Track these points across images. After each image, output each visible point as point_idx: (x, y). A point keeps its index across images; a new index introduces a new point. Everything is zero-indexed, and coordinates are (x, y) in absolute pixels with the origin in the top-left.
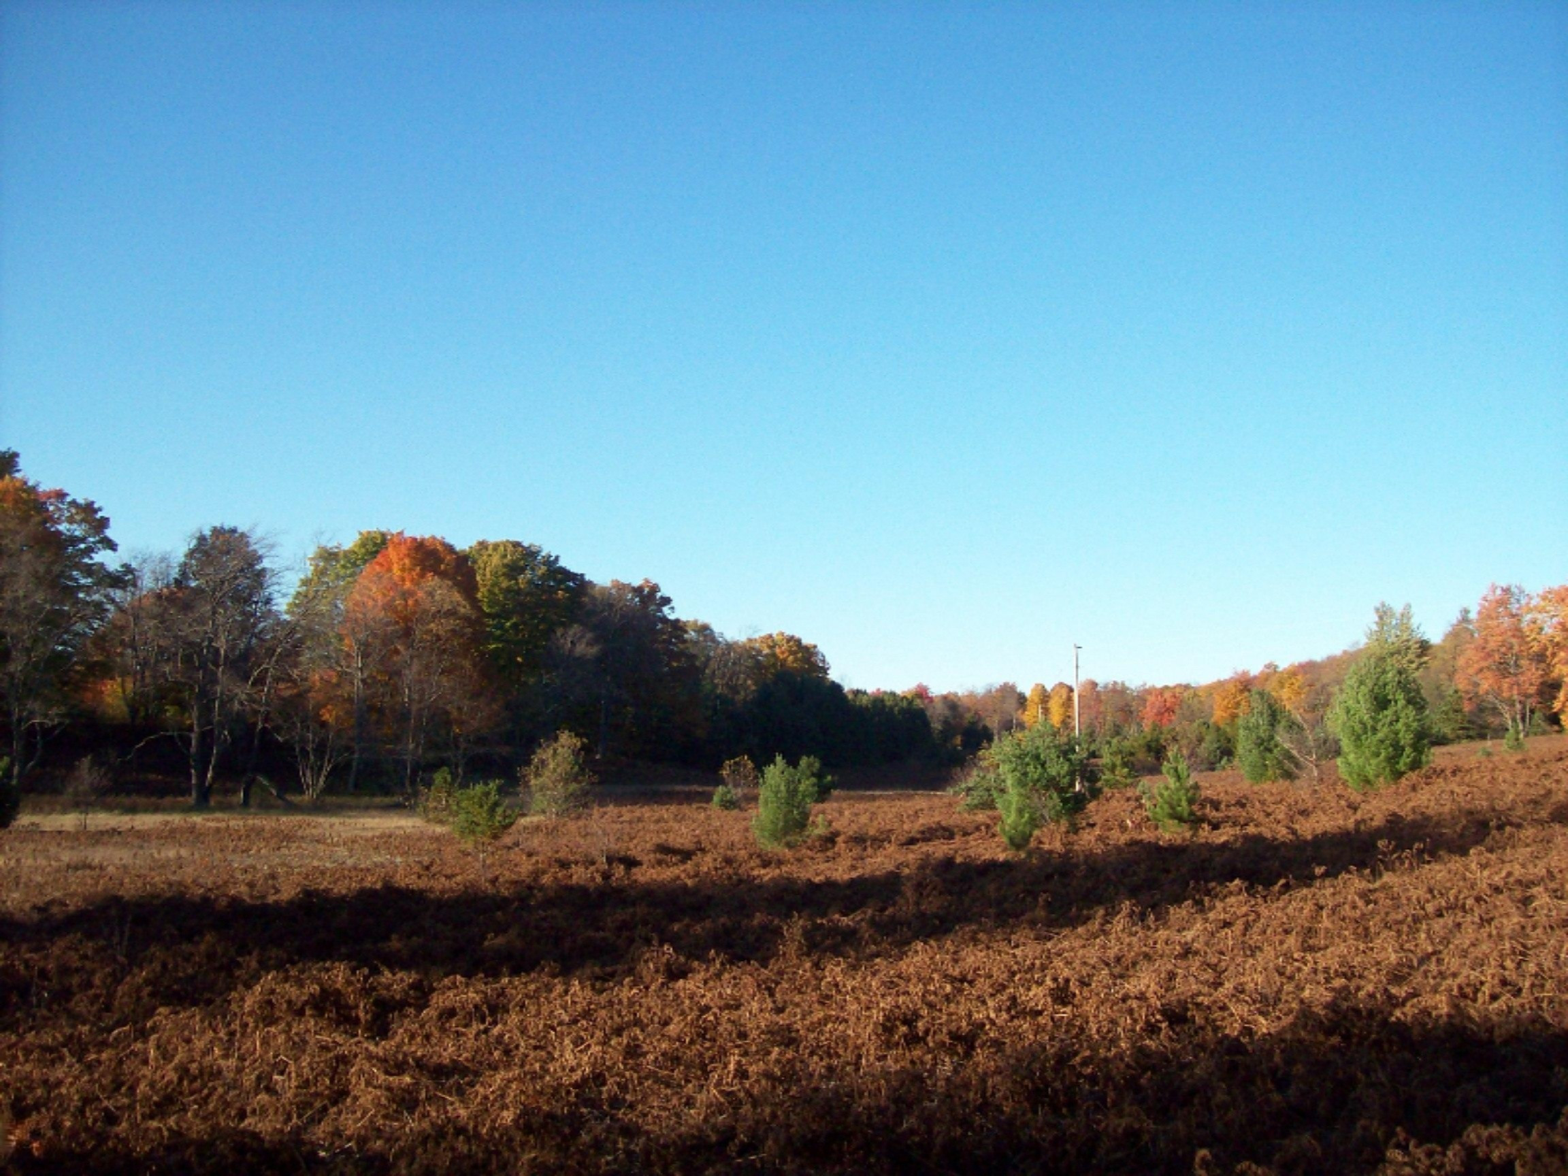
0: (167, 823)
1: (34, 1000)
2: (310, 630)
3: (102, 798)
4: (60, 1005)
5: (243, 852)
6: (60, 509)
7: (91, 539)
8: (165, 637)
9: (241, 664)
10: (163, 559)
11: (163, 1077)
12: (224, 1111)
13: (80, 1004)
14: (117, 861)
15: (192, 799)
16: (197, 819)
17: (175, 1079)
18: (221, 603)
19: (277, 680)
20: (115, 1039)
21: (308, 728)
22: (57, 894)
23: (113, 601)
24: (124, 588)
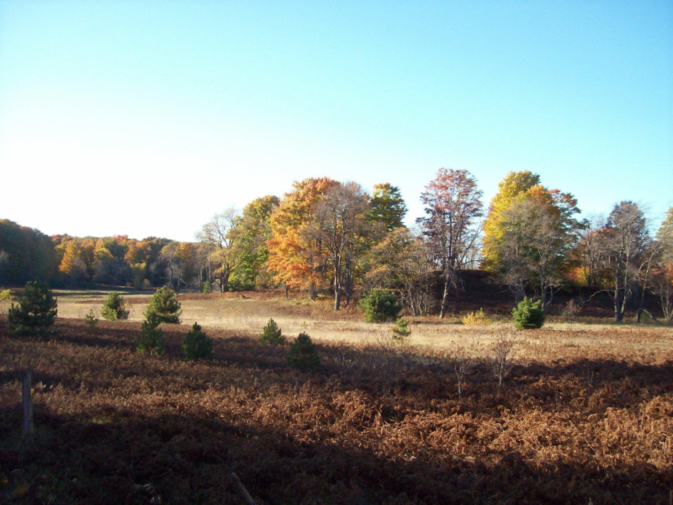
0: (605, 329)
1: (557, 400)
2: (667, 245)
3: (578, 317)
4: (566, 402)
5: (638, 342)
6: (557, 197)
7: (570, 209)
8: (602, 249)
9: (636, 261)
10: (601, 216)
11: (612, 437)
12: (638, 454)
13: (575, 403)
14: (585, 344)
15: (615, 319)
16: (618, 327)
17: (617, 438)
18: (626, 234)
19: (653, 267)
20: (590, 419)
21: (666, 288)
22: (562, 357)
23: (580, 235)
24: (584, 229)
